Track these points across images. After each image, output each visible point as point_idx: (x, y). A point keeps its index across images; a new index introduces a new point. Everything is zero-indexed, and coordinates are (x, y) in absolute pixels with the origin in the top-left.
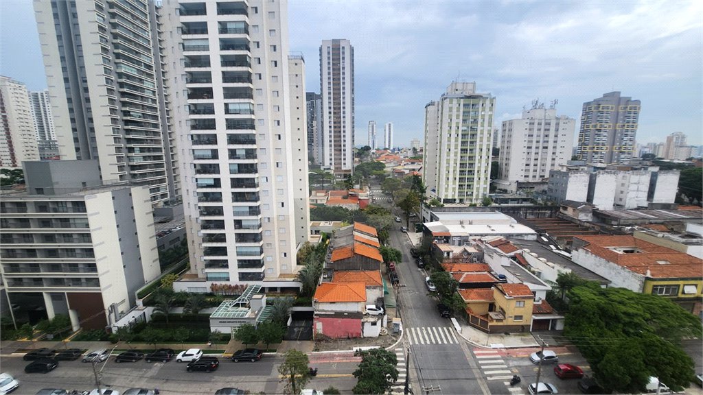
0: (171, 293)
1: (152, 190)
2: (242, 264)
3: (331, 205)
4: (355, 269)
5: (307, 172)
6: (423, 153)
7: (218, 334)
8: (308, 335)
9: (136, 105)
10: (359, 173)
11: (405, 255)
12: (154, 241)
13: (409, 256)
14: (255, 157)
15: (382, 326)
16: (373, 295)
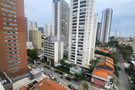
0: (64, 62)
1: (64, 43)
2: (78, 60)
3: (100, 51)
4: (105, 69)
5: (95, 42)
6: (134, 39)
7: (71, 73)
8: (90, 81)
9: (64, 27)
10: (110, 43)
11: (122, 69)
12: (63, 52)
13: (124, 70)
14: (83, 37)
15: (111, 87)
16: (109, 77)
